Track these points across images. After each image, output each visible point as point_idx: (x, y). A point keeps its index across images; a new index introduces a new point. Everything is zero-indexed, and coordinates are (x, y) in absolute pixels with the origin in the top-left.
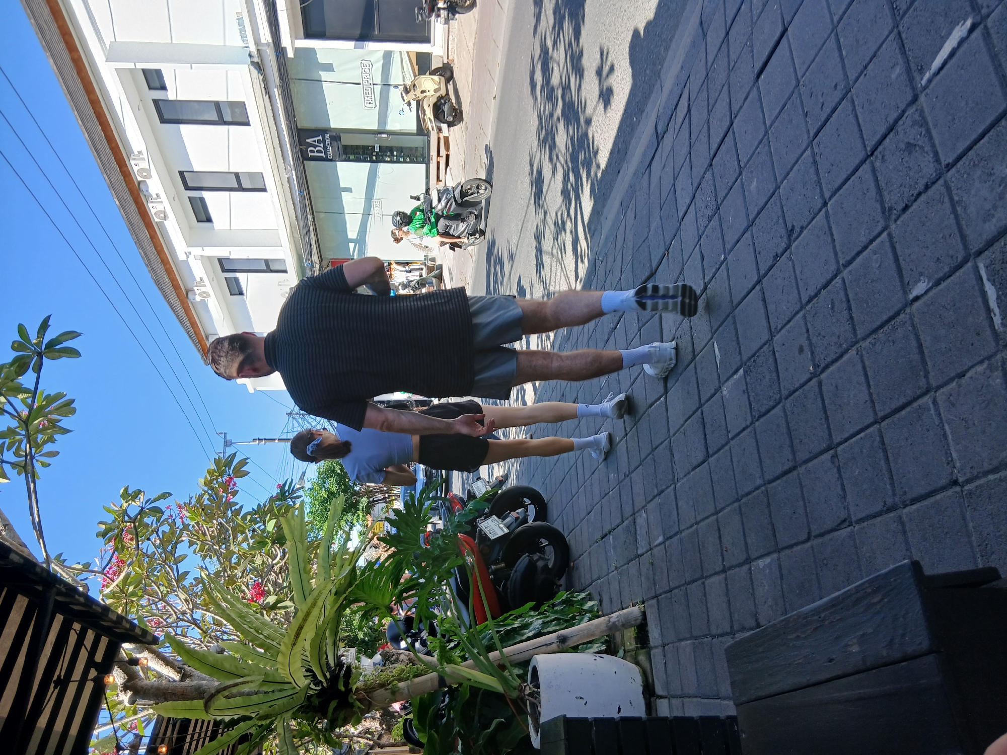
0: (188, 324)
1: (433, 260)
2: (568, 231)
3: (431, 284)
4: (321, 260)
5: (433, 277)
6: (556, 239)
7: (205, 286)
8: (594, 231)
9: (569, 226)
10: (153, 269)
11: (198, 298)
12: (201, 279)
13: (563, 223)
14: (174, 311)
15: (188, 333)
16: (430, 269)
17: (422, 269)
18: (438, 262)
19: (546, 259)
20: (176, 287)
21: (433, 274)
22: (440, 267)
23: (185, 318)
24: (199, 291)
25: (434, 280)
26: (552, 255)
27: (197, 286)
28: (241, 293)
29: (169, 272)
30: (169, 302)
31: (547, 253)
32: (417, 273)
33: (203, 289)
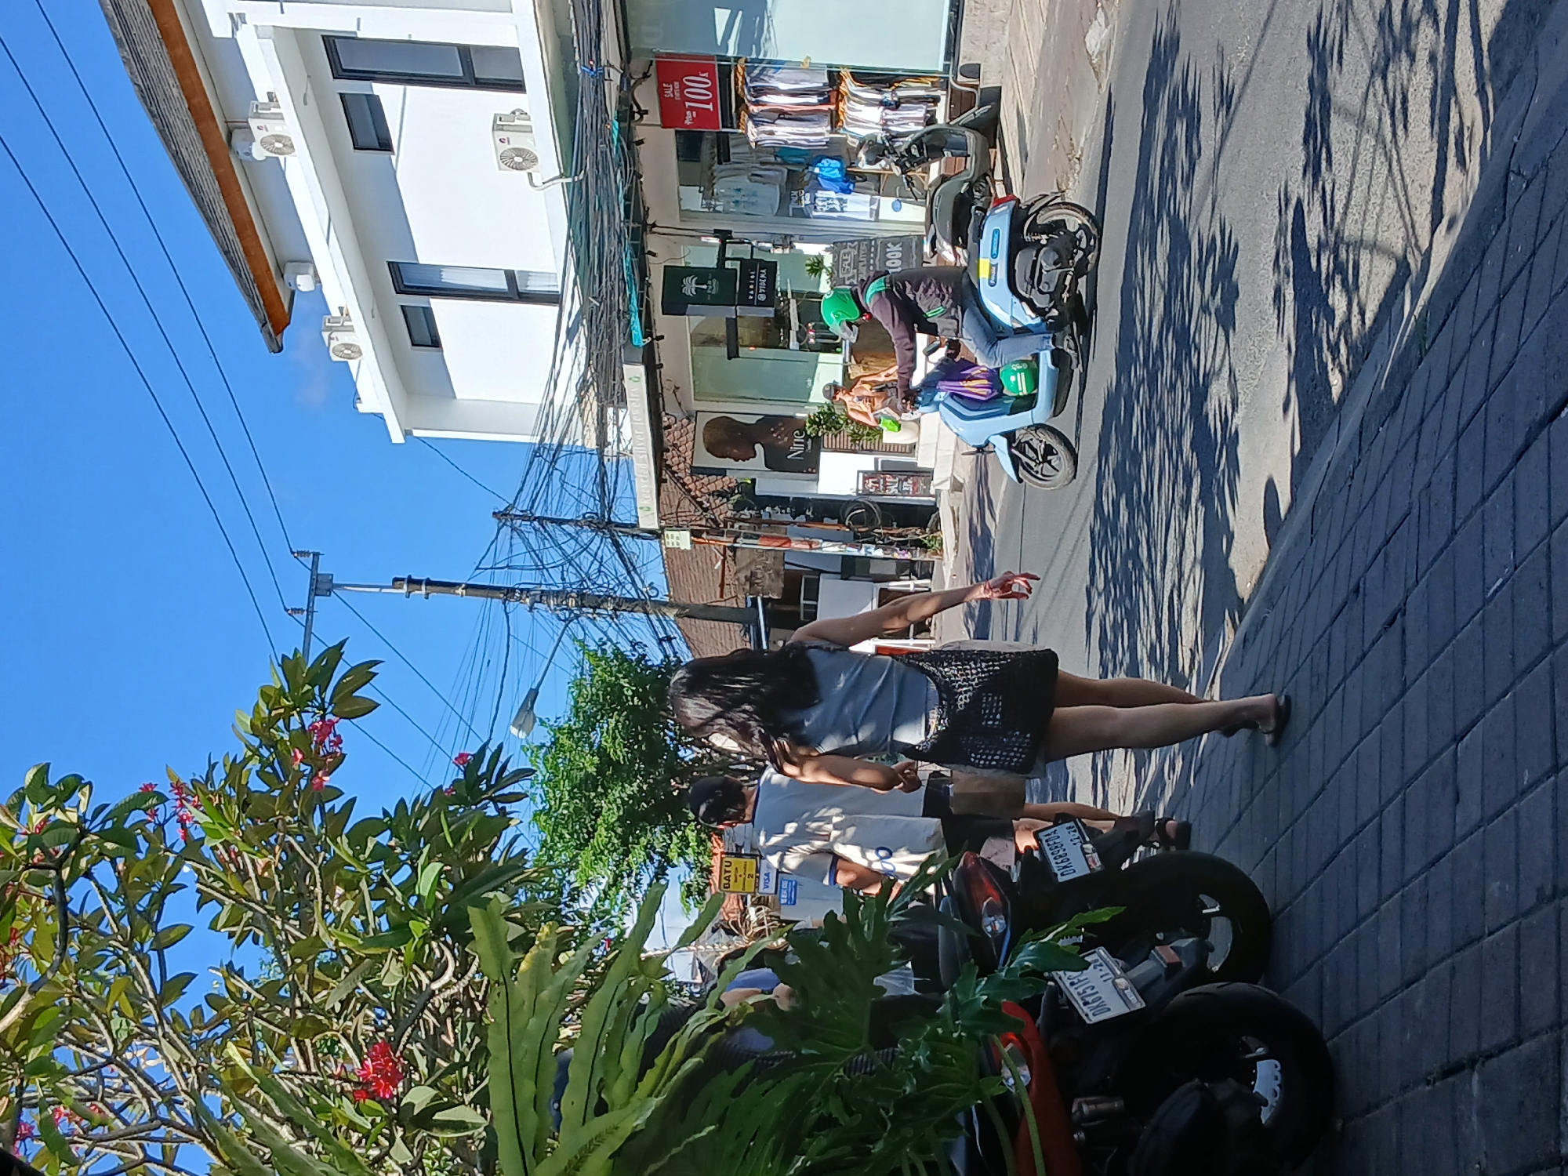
0: (229, 227)
1: (974, 71)
2: (1422, 56)
3: (961, 149)
4: (627, 55)
5: (968, 126)
6: (1380, 70)
7: (279, 117)
8: (1513, 74)
9: (1426, 38)
10: (137, 55)
11: (259, 153)
12: (271, 97)
13: (1409, 27)
14: (189, 184)
15: (226, 253)
16: (961, 102)
17: (936, 100)
18: (988, 81)
19: (1340, 131)
20: (201, 114)
21: (968, 117)
22: (994, 96)
23: (221, 209)
24: (264, 134)
25: (971, 138)
26: (1361, 121)
27: (258, 116)
28: (385, 145)
29: (183, 67)
30: (176, 156)
31: (1347, 114)
32: (920, 112)
33: (276, 128)
